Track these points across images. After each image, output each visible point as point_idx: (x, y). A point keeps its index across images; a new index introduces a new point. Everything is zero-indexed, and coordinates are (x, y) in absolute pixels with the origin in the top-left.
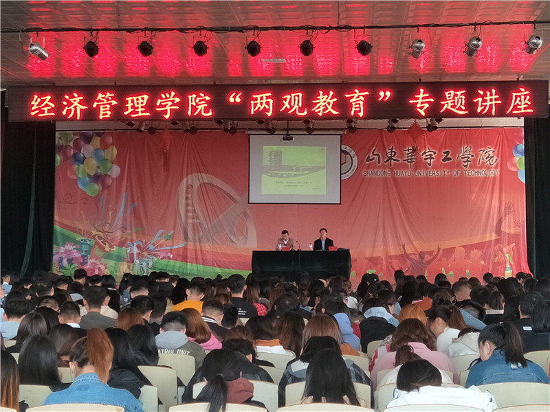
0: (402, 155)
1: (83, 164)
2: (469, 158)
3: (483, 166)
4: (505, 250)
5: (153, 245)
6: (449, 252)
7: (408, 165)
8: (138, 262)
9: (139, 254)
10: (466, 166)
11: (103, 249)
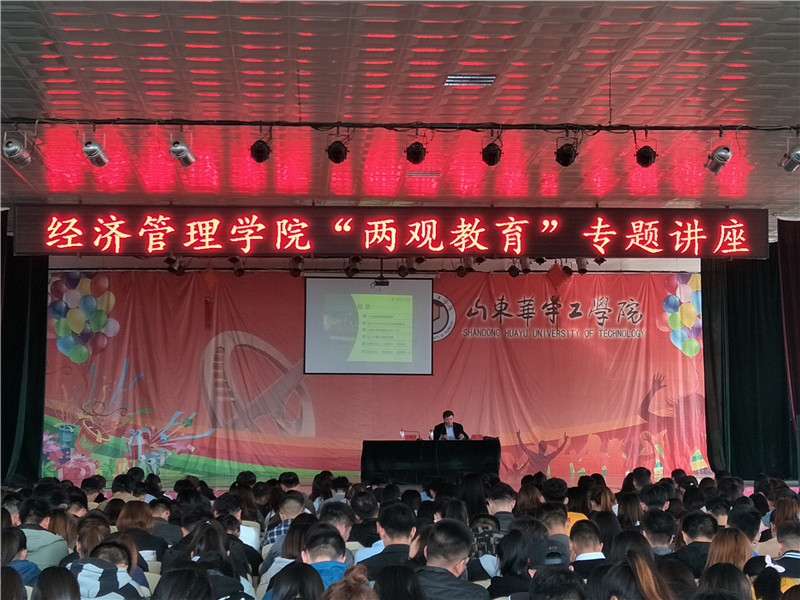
0: (515, 309)
1: (65, 316)
2: (604, 313)
3: (623, 324)
4: (654, 438)
5: (167, 433)
6: (580, 441)
7: (523, 322)
8: (144, 457)
9: (145, 447)
10: (601, 324)
11: (92, 439)
